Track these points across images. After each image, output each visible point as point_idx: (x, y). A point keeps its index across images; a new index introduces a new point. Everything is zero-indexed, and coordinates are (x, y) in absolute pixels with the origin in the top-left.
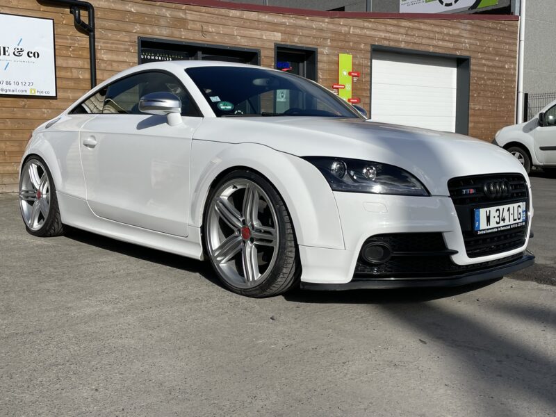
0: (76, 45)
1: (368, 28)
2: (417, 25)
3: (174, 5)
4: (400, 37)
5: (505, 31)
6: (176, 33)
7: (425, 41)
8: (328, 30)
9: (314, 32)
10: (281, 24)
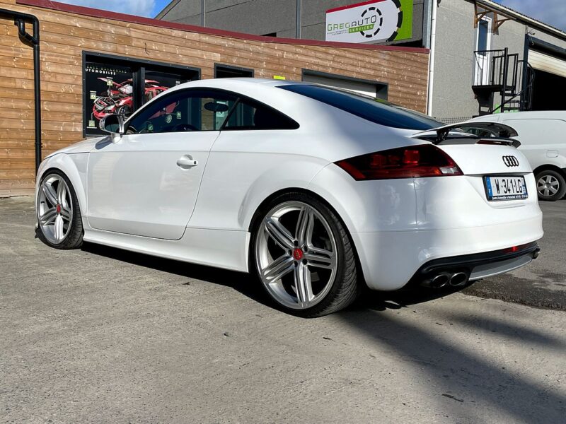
0: (21, 56)
1: (299, 54)
2: (342, 53)
3: (118, 23)
4: (328, 64)
5: (418, 62)
6: (121, 49)
7: (349, 68)
8: (263, 53)
9: (251, 55)
10: (220, 46)
